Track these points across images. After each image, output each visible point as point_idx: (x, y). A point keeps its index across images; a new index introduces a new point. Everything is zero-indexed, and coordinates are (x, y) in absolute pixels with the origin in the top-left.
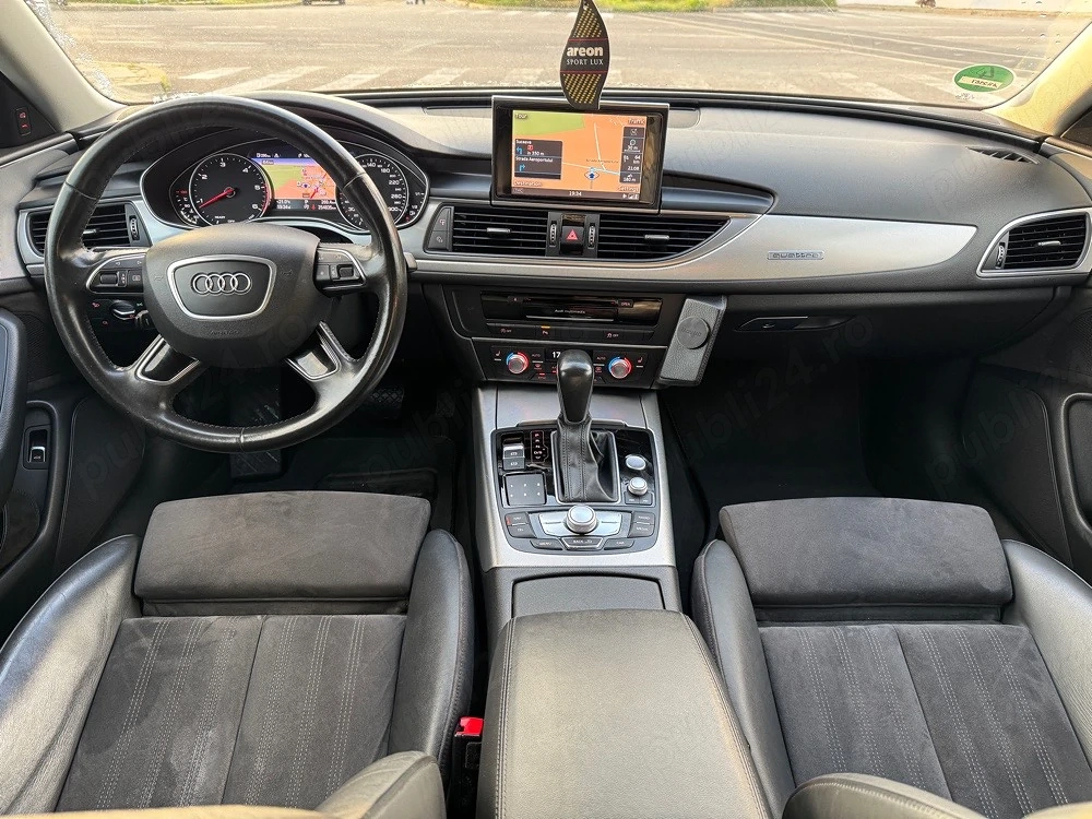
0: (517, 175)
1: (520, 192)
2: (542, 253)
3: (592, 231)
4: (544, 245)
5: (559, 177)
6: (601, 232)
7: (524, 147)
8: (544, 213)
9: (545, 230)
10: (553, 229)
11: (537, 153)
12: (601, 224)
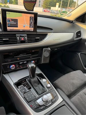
0: (8, 27)
1: (9, 30)
2: (17, 43)
3: (26, 38)
4: (17, 41)
5: (17, 27)
6: (28, 38)
7: (9, 20)
8: (15, 35)
9: (16, 38)
10: (18, 38)
11: (12, 22)
12: (27, 36)
